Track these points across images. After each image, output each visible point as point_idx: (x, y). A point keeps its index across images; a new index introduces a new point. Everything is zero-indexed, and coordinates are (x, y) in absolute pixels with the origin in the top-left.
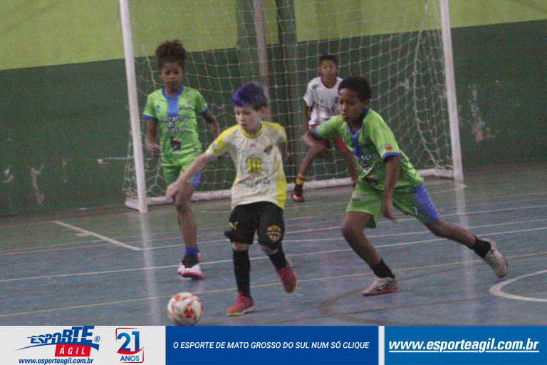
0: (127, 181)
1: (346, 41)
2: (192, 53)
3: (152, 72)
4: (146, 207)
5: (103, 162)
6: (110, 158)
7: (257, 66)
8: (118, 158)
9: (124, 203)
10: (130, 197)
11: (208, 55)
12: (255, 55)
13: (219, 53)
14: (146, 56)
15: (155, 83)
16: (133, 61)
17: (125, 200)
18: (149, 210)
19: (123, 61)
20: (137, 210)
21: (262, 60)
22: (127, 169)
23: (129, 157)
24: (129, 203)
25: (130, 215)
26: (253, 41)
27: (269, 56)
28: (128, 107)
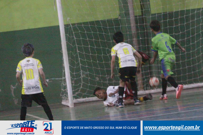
0: (63, 91)
1: (177, 13)
2: (95, 21)
3: (73, 32)
4: (73, 104)
5: (49, 81)
6: (53, 79)
7: (130, 28)
8: (57, 79)
9: (61, 103)
10: (64, 99)
11: (103, 22)
12: (129, 22)
13: (109, 21)
14: (70, 23)
15: (75, 38)
16: (63, 26)
17: (62, 101)
18: (74, 106)
19: (58, 27)
20: (68, 106)
21: (133, 24)
22: (63, 84)
23: (63, 78)
24: (64, 103)
25: (64, 109)
26: (127, 14)
27: (136, 23)
28: (62, 51)
